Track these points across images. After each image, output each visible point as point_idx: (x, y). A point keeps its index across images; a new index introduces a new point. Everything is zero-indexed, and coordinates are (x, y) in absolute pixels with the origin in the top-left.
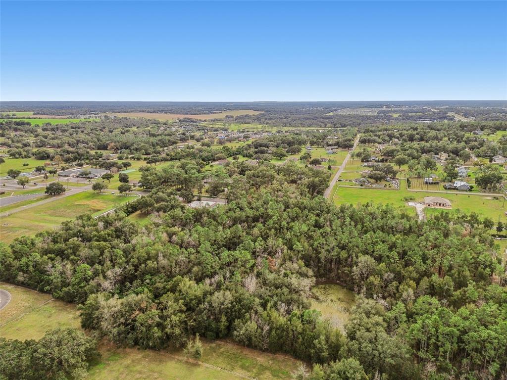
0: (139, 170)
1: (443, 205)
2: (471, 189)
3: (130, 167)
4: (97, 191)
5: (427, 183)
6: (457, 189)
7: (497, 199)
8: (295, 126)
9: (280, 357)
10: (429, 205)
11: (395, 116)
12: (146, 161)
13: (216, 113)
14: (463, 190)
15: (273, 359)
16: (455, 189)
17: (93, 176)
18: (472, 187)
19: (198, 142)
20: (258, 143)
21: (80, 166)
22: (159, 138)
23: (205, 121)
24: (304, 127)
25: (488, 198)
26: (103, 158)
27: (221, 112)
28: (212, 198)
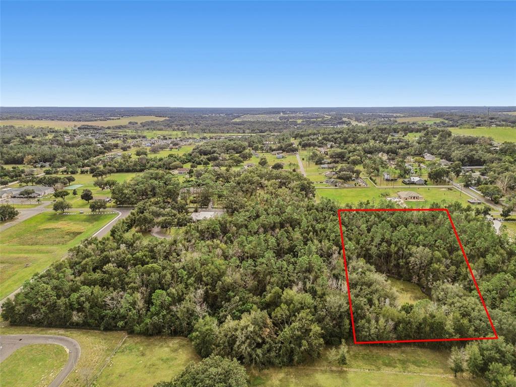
0: (94, 184)
1: (417, 198)
2: (426, 183)
3: (73, 182)
4: (59, 211)
5: (387, 180)
6: (415, 184)
7: (451, 190)
8: (215, 133)
9: (408, 349)
10: (406, 199)
11: (299, 121)
12: (92, 175)
13: (113, 119)
14: (420, 185)
15: (403, 352)
16: (413, 183)
17: (36, 195)
18: (426, 181)
19: (124, 151)
20: (202, 149)
21: (5, 184)
22: (81, 147)
23: (109, 128)
24: (223, 133)
25: (443, 189)
26: (26, 174)
27: (119, 119)
28: (204, 208)
